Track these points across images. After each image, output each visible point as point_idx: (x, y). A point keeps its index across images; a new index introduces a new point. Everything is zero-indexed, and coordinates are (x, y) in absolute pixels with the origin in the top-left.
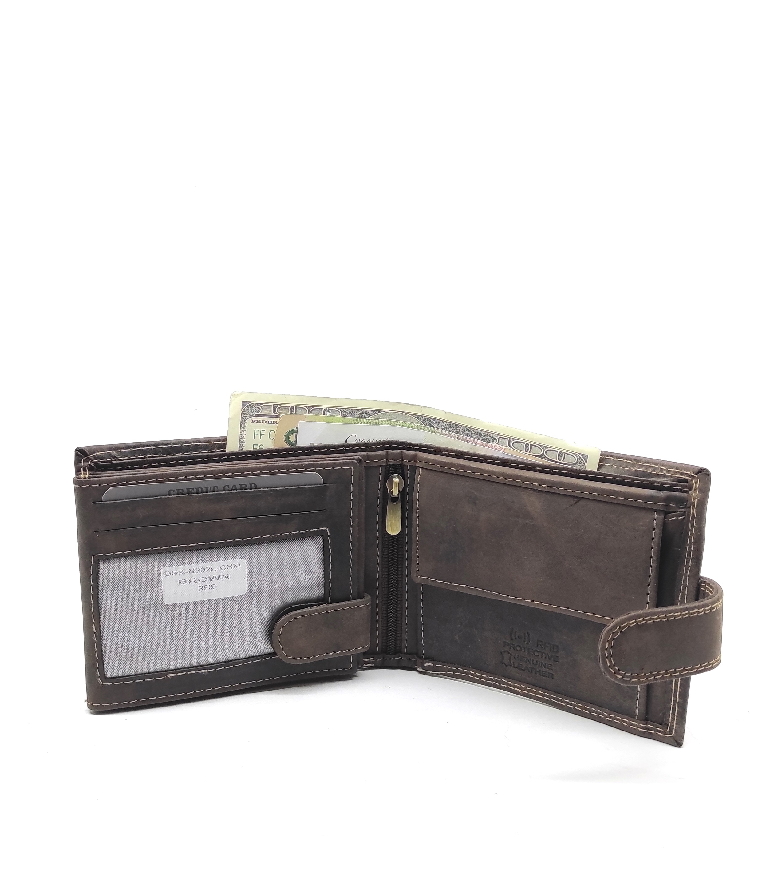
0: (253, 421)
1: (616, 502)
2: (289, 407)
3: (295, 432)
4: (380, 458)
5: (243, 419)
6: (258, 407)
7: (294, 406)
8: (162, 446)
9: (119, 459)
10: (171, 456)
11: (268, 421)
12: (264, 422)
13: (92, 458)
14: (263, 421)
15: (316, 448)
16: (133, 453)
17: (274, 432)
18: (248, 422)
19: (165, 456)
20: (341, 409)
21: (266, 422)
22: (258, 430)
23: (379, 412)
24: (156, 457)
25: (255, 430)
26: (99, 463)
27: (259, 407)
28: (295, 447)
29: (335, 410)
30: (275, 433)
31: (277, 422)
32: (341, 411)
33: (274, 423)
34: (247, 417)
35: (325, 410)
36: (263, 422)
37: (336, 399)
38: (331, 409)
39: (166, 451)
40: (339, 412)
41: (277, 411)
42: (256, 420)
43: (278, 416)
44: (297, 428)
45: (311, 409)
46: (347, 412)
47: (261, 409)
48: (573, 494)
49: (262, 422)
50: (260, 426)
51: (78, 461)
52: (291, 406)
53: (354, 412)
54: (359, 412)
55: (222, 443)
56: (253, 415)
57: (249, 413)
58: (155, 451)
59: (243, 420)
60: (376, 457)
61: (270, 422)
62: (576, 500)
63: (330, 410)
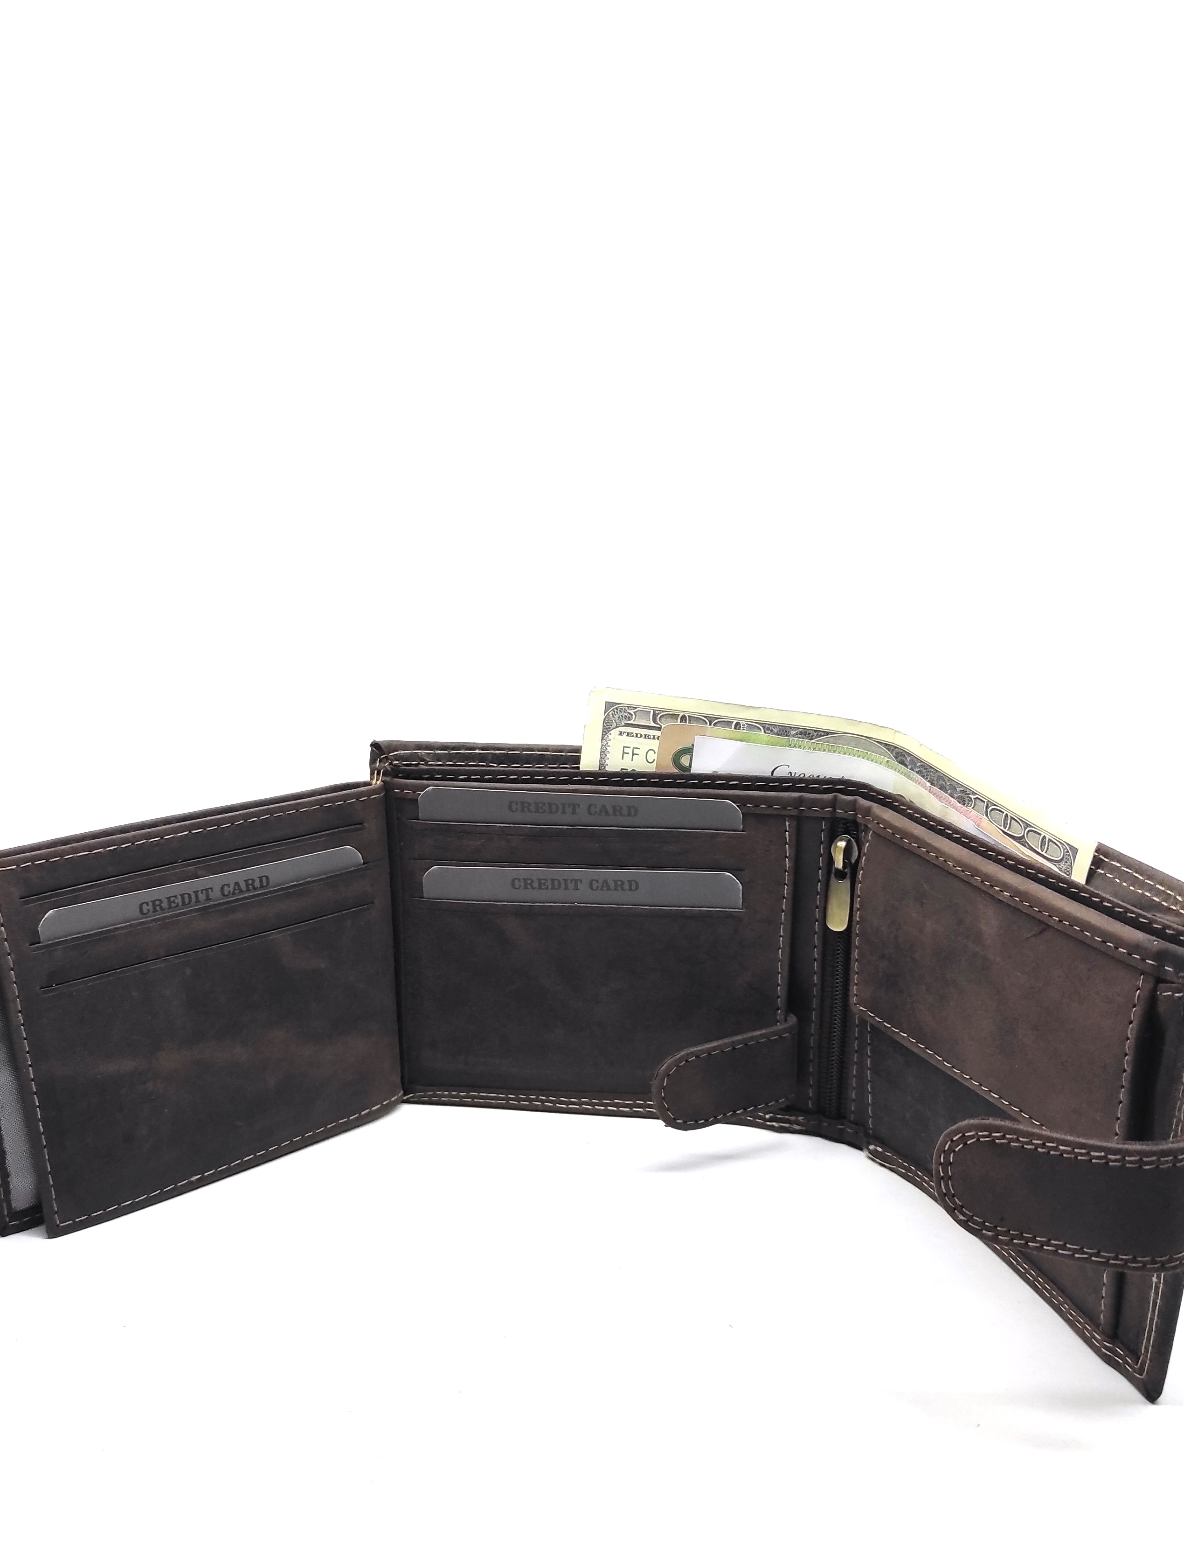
0: (621, 733)
1: (1089, 942)
2: (679, 715)
3: (689, 751)
4: (823, 805)
5: (606, 728)
6: (629, 713)
7: (687, 715)
8: (492, 752)
9: (429, 763)
10: (503, 767)
11: (645, 735)
12: (639, 736)
13: (392, 758)
14: (637, 734)
15: (720, 777)
16: (450, 757)
17: (653, 752)
18: (614, 733)
19: (495, 767)
20: (764, 725)
21: (641, 736)
22: (629, 747)
23: (828, 733)
24: (482, 766)
25: (624, 747)
26: (400, 766)
27: (631, 712)
28: (687, 773)
29: (753, 726)
30: (655, 753)
31: (659, 737)
32: (764, 727)
33: (654, 738)
34: (612, 725)
35: (737, 724)
36: (637, 736)
37: (756, 708)
38: (747, 724)
39: (499, 759)
40: (760, 729)
41: (660, 720)
42: (625, 732)
43: (659, 729)
44: (693, 745)
45: (714, 721)
46: (774, 729)
47: (634, 716)
48: (1038, 916)
49: (635, 735)
50: (632, 742)
51: (373, 761)
52: (681, 715)
53: (786, 731)
54: (794, 732)
55: (573, 755)
56: (622, 723)
57: (615, 721)
58: (482, 758)
59: (606, 730)
60: (815, 802)
61: (648, 737)
62: (1042, 927)
63: (745, 725)
